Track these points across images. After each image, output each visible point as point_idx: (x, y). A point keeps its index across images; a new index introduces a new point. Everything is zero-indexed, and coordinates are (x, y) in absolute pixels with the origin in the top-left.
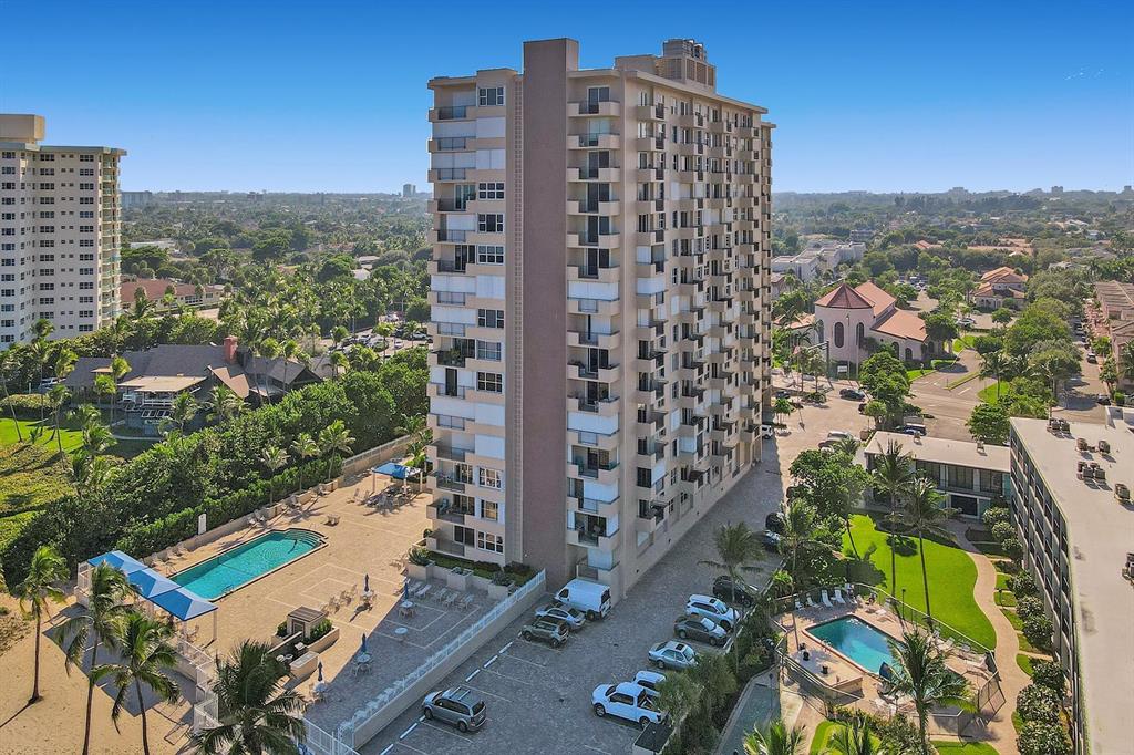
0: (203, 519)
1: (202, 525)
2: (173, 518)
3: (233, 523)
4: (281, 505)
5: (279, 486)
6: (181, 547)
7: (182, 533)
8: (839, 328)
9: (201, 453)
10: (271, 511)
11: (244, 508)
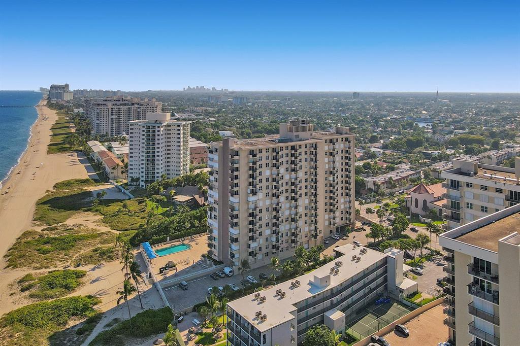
0: (168, 238)
1: (168, 240)
2: (161, 237)
3: (176, 240)
4: (189, 237)
5: (190, 232)
6: (162, 244)
7: (163, 240)
8: (416, 200)
9: (173, 222)
10: (186, 238)
11: (179, 237)
